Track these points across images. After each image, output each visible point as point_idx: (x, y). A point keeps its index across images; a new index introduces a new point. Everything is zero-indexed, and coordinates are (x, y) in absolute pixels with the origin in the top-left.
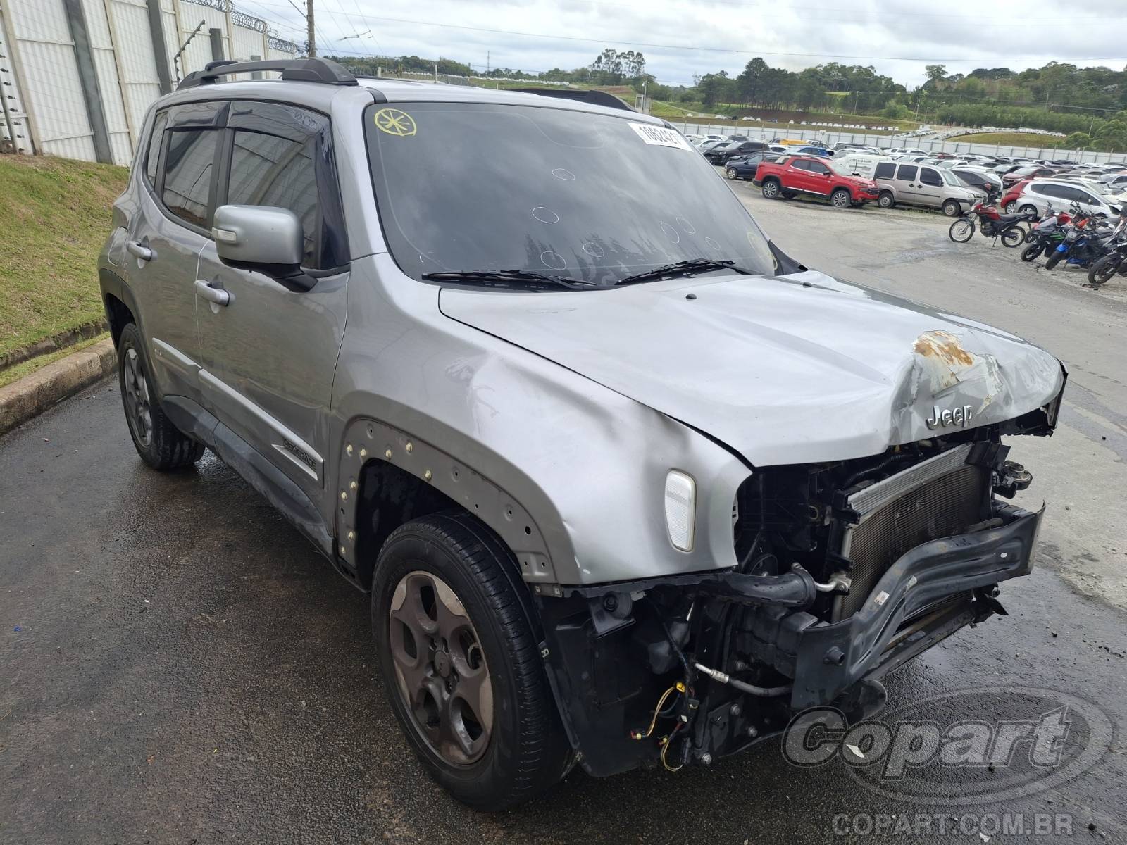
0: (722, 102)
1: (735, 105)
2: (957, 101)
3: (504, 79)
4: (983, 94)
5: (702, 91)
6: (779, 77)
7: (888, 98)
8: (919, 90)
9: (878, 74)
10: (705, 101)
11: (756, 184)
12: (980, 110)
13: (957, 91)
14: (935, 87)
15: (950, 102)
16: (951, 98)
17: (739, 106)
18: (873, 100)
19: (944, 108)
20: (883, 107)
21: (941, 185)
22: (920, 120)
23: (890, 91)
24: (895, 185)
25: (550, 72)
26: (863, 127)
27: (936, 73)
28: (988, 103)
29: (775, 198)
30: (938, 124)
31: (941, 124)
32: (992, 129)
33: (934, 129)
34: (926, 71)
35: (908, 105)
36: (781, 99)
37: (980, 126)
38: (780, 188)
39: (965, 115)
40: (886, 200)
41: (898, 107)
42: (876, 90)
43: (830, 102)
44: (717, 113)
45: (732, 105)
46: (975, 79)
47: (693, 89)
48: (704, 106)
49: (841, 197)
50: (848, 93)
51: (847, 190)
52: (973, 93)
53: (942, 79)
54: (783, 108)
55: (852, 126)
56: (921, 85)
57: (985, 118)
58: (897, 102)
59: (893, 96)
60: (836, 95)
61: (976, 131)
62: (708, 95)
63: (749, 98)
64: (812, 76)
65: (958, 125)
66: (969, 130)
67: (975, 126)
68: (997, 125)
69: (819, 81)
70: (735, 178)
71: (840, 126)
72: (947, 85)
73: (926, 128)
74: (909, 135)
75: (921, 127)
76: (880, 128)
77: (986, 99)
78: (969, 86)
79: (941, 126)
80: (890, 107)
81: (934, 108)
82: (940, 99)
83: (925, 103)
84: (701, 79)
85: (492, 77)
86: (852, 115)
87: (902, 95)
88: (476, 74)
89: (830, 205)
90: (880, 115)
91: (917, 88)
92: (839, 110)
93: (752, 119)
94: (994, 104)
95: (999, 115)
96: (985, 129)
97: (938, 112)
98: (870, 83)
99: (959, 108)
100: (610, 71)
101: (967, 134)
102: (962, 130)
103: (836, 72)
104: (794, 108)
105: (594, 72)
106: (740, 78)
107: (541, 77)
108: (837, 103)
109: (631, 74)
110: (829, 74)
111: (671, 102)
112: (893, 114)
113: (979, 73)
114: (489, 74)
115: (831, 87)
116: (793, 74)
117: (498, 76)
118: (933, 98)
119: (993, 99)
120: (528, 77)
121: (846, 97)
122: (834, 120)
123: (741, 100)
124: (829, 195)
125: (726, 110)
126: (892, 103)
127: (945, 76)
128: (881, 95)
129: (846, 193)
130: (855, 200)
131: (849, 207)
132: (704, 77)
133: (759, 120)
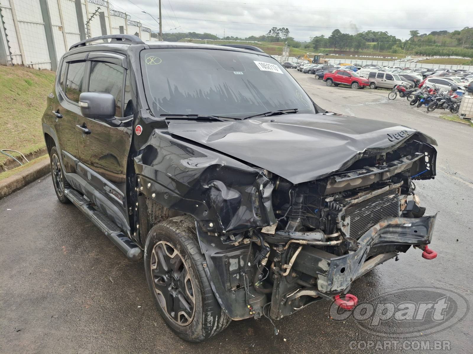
0: (322, 48)
1: (327, 49)
2: (423, 46)
3: (231, 41)
4: (435, 42)
5: (314, 44)
6: (346, 37)
7: (393, 45)
8: (407, 41)
9: (389, 35)
10: (314, 48)
11: (324, 81)
12: (433, 49)
13: (423, 41)
14: (414, 40)
15: (420, 46)
16: (421, 44)
17: (329, 49)
18: (387, 46)
19: (417, 49)
20: (391, 49)
21: (393, 80)
22: (407, 54)
23: (394, 42)
24: (376, 80)
25: (250, 37)
26: (382, 57)
27: (414, 33)
28: (437, 46)
29: (331, 86)
30: (414, 55)
31: (416, 55)
32: (438, 57)
33: (413, 57)
34: (410, 33)
35: (402, 48)
36: (347, 46)
37: (433, 56)
38: (332, 82)
39: (426, 51)
40: (373, 86)
41: (397, 49)
42: (388, 41)
43: (368, 47)
44: (320, 52)
45: (326, 49)
46: (432, 36)
47: (310, 43)
48: (314, 50)
49: (355, 85)
50: (375, 43)
51: (357, 82)
52: (430, 42)
53: (417, 36)
54: (348, 50)
55: (377, 57)
56: (408, 39)
57: (435, 52)
58: (397, 47)
59: (395, 44)
60: (371, 44)
61: (431, 58)
62: (316, 45)
63: (333, 46)
64: (361, 36)
65: (423, 55)
66: (428, 58)
67: (431, 56)
68: (440, 55)
69: (364, 38)
70: (319, 79)
71: (372, 57)
72: (419, 39)
73: (409, 57)
74: (402, 60)
75: (407, 57)
76: (389, 58)
77: (436, 44)
78: (429, 39)
79: (415, 56)
80: (394, 49)
81: (413, 49)
82: (415, 45)
83: (409, 46)
84: (313, 38)
85: (226, 40)
86: (378, 52)
87: (399, 44)
88: (219, 39)
89: (351, 88)
90: (389, 52)
91: (406, 40)
92: (372, 50)
93: (334, 55)
94: (439, 46)
95: (441, 51)
96: (435, 57)
97: (414, 50)
98: (386, 38)
99: (423, 48)
100: (275, 36)
101: (427, 59)
102: (425, 58)
103: (371, 34)
104: (352, 50)
105: (268, 37)
106: (330, 38)
107: (246, 39)
108: (371, 47)
109: (283, 37)
110: (368, 35)
111: (300, 49)
112: (395, 52)
113: (434, 33)
114: (224, 39)
115: (368, 40)
116: (352, 36)
117: (228, 40)
118: (413, 44)
119: (439, 44)
120: (241, 39)
121: (375, 45)
122: (369, 54)
123: (330, 47)
124: (351, 84)
125: (323, 51)
126: (395, 47)
127: (418, 35)
128: (390, 44)
129: (357, 84)
130: (360, 86)
131: (358, 89)
132: (314, 38)
133: (337, 55)
